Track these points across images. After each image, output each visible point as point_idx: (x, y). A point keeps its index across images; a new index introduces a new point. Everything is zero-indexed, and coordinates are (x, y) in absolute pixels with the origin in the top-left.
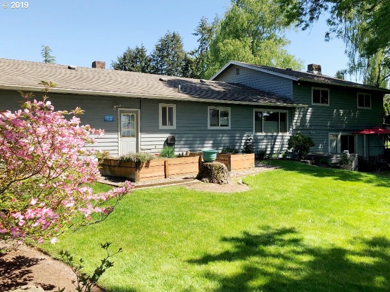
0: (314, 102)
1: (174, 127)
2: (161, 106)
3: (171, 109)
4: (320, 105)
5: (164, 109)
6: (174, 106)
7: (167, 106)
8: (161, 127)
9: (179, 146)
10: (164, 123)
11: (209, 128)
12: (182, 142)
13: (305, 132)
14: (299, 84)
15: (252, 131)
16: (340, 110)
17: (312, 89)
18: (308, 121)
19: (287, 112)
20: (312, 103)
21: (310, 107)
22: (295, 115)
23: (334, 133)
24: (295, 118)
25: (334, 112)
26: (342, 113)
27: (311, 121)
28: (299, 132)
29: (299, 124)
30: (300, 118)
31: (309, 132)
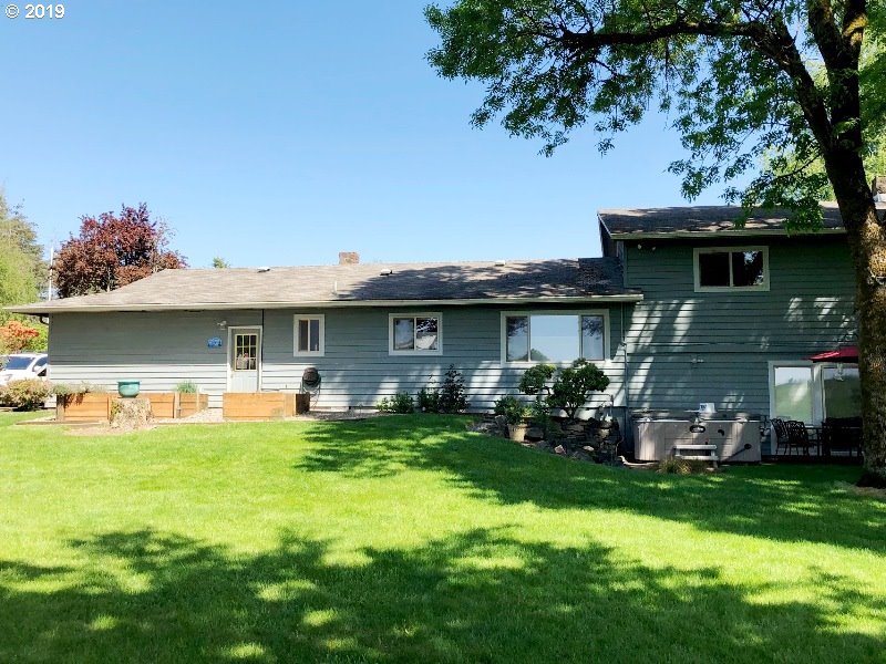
0: (704, 283)
1: (320, 353)
2: (298, 318)
3: (315, 324)
4: (731, 288)
5: (303, 324)
6: (321, 319)
7: (308, 318)
8: (297, 353)
9: (330, 386)
10: (303, 347)
11: (392, 352)
12: (337, 379)
13: (670, 359)
14: (640, 247)
15: (498, 358)
16: (819, 299)
17: (697, 252)
18: (682, 333)
19: (606, 312)
20: (698, 288)
21: (689, 298)
22: (635, 321)
23: (790, 363)
24: (634, 327)
25: (793, 306)
26: (830, 305)
27: (694, 332)
28: (650, 359)
29: (649, 340)
30: (653, 327)
31: (686, 358)
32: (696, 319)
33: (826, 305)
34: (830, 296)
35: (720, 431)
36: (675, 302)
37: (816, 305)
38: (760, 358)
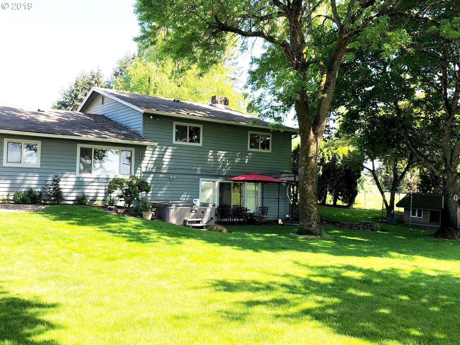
0: (177, 139)
4: (188, 143)
11: (5, 164)
13: (161, 175)
14: (151, 117)
15: (75, 171)
16: (219, 152)
17: (175, 123)
18: (166, 163)
19: (133, 150)
20: (174, 142)
21: (171, 146)
22: (146, 155)
23: (208, 179)
24: (145, 158)
25: (210, 154)
26: (223, 155)
27: (172, 163)
28: (152, 175)
29: (152, 166)
30: (154, 159)
31: (168, 176)
32: (173, 157)
33: (222, 154)
34: (223, 151)
35: (203, 212)
36: (164, 147)
37: (218, 154)
38: (197, 177)
